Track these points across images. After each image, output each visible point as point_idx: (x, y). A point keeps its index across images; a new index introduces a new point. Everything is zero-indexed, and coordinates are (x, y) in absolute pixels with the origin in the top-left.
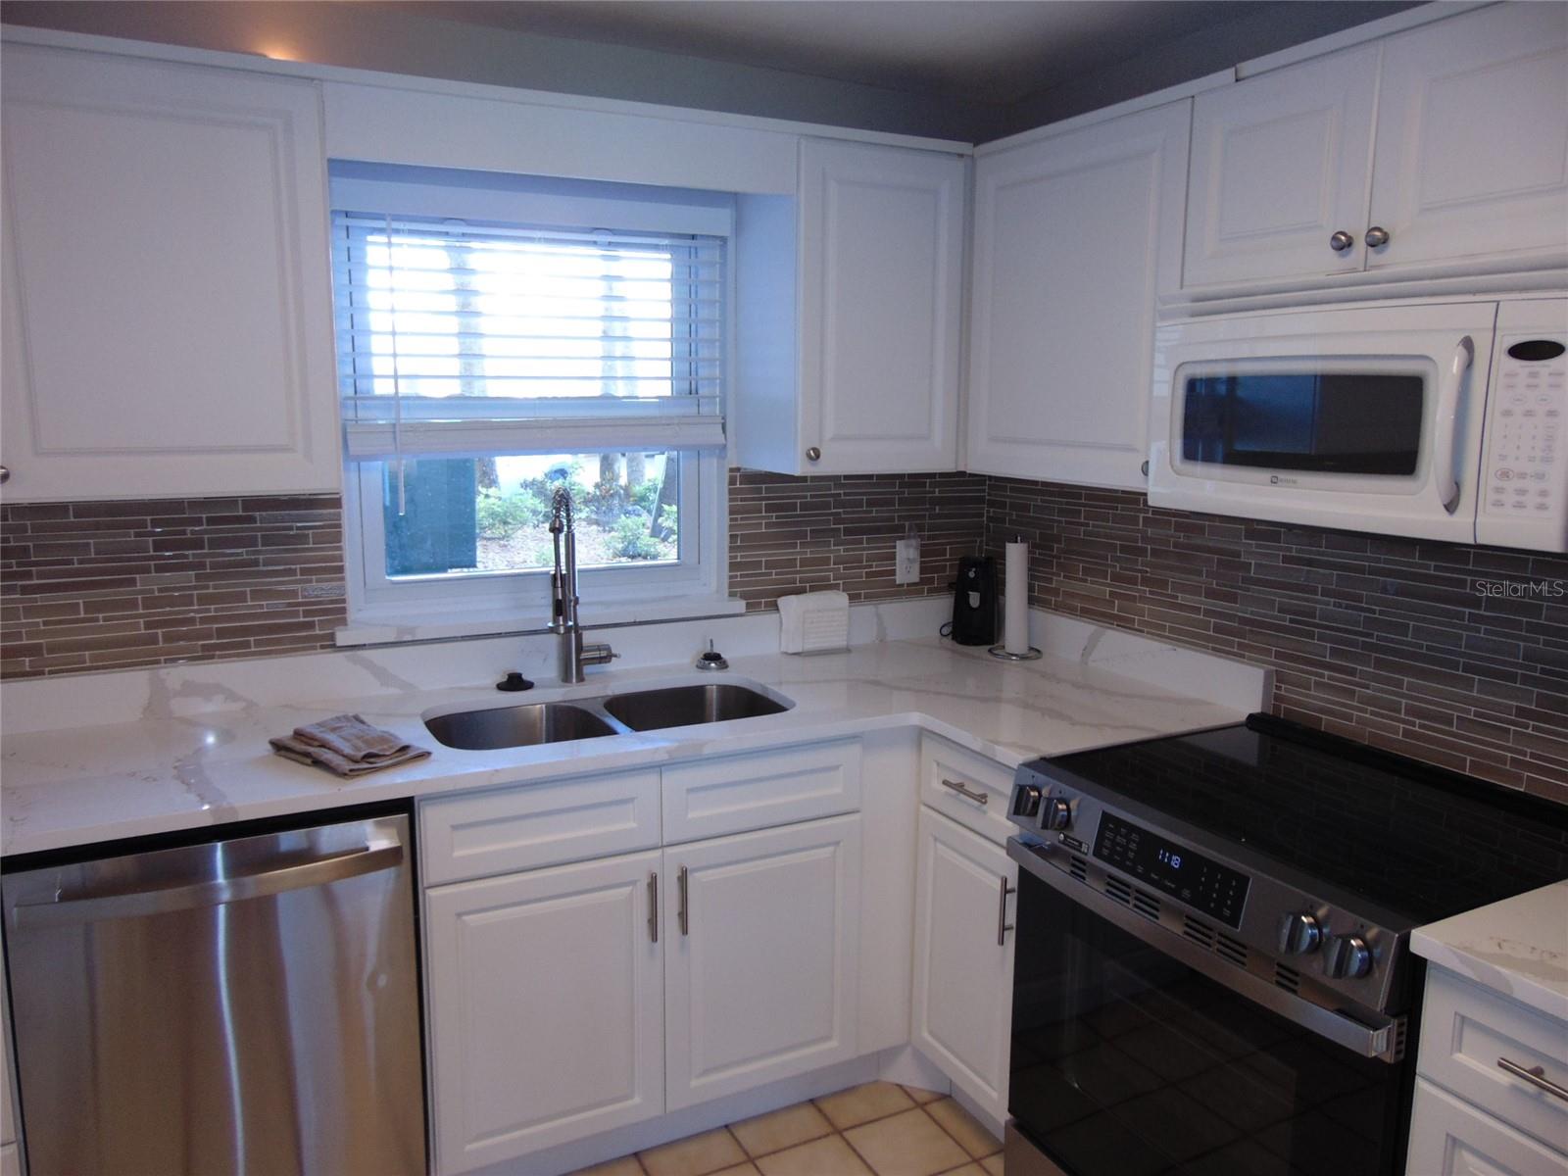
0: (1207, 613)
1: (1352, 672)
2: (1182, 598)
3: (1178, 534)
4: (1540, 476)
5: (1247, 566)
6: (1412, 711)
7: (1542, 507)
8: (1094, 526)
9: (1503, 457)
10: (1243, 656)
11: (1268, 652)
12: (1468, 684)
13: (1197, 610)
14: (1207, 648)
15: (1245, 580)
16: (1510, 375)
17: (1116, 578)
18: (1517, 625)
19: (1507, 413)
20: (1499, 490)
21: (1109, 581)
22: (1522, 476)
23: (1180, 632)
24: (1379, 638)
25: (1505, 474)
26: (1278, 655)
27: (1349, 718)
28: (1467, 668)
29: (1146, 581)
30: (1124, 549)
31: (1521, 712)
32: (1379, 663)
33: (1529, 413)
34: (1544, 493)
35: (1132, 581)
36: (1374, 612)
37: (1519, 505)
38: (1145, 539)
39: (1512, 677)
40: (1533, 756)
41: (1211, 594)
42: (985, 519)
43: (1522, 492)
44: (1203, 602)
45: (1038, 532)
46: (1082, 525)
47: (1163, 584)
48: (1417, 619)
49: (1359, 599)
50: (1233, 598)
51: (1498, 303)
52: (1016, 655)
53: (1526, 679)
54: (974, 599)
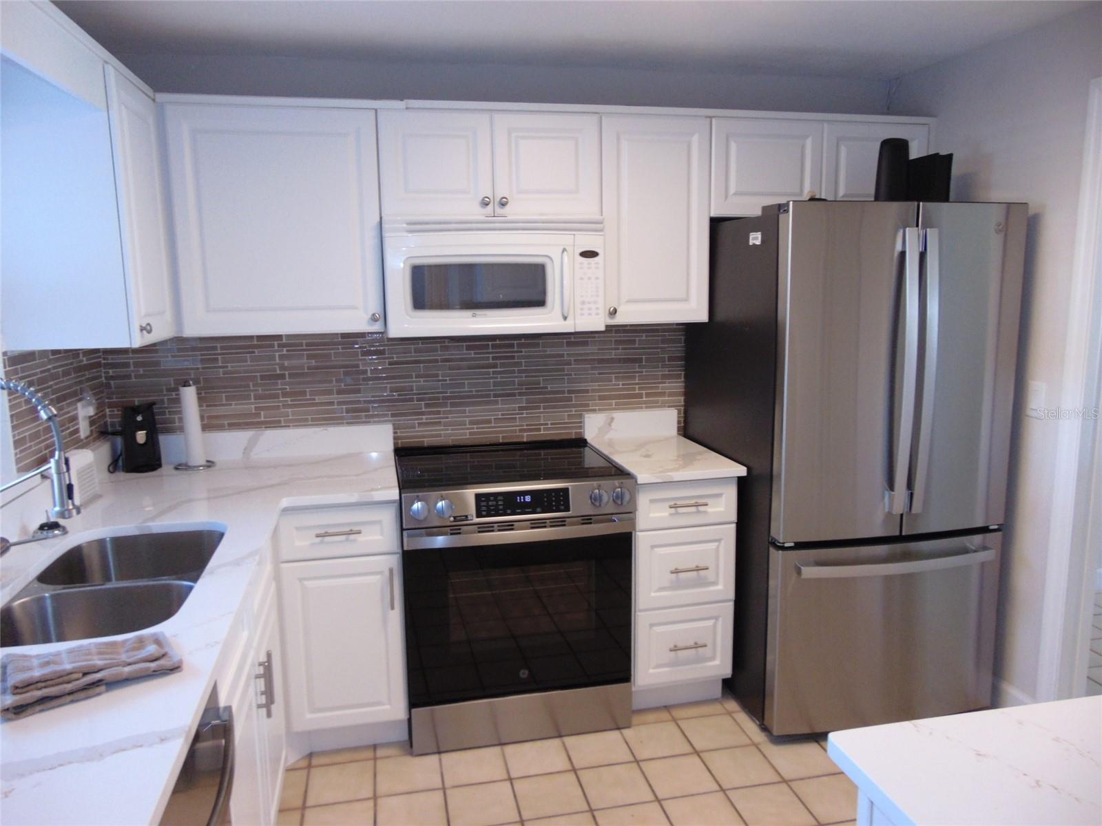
0: (340, 403)
1: (439, 413)
2: (318, 399)
3: (310, 361)
4: (595, 302)
5: (365, 372)
6: (471, 423)
7: (597, 314)
8: (232, 367)
9: (582, 296)
10: (369, 422)
11: (386, 415)
12: (497, 402)
13: (332, 403)
14: (343, 423)
15: (364, 379)
16: (581, 264)
17: (257, 397)
18: (513, 372)
19: (582, 279)
20: (582, 309)
21: (253, 401)
22: (589, 303)
23: (318, 419)
24: (451, 393)
25: (583, 303)
26: (393, 415)
27: (440, 436)
28: (495, 396)
29: (285, 395)
30: (263, 378)
31: (521, 408)
32: (453, 405)
33: (589, 278)
34: (597, 309)
35: (276, 396)
36: (446, 380)
37: (590, 314)
38: (283, 368)
39: (514, 395)
40: (527, 425)
41: (340, 392)
42: (103, 378)
43: (590, 309)
44: (335, 398)
45: (172, 379)
46: (221, 367)
47: (304, 393)
48: (467, 379)
49: (437, 375)
50: (358, 391)
51: (574, 235)
52: (201, 466)
53: (520, 394)
54: (141, 436)
